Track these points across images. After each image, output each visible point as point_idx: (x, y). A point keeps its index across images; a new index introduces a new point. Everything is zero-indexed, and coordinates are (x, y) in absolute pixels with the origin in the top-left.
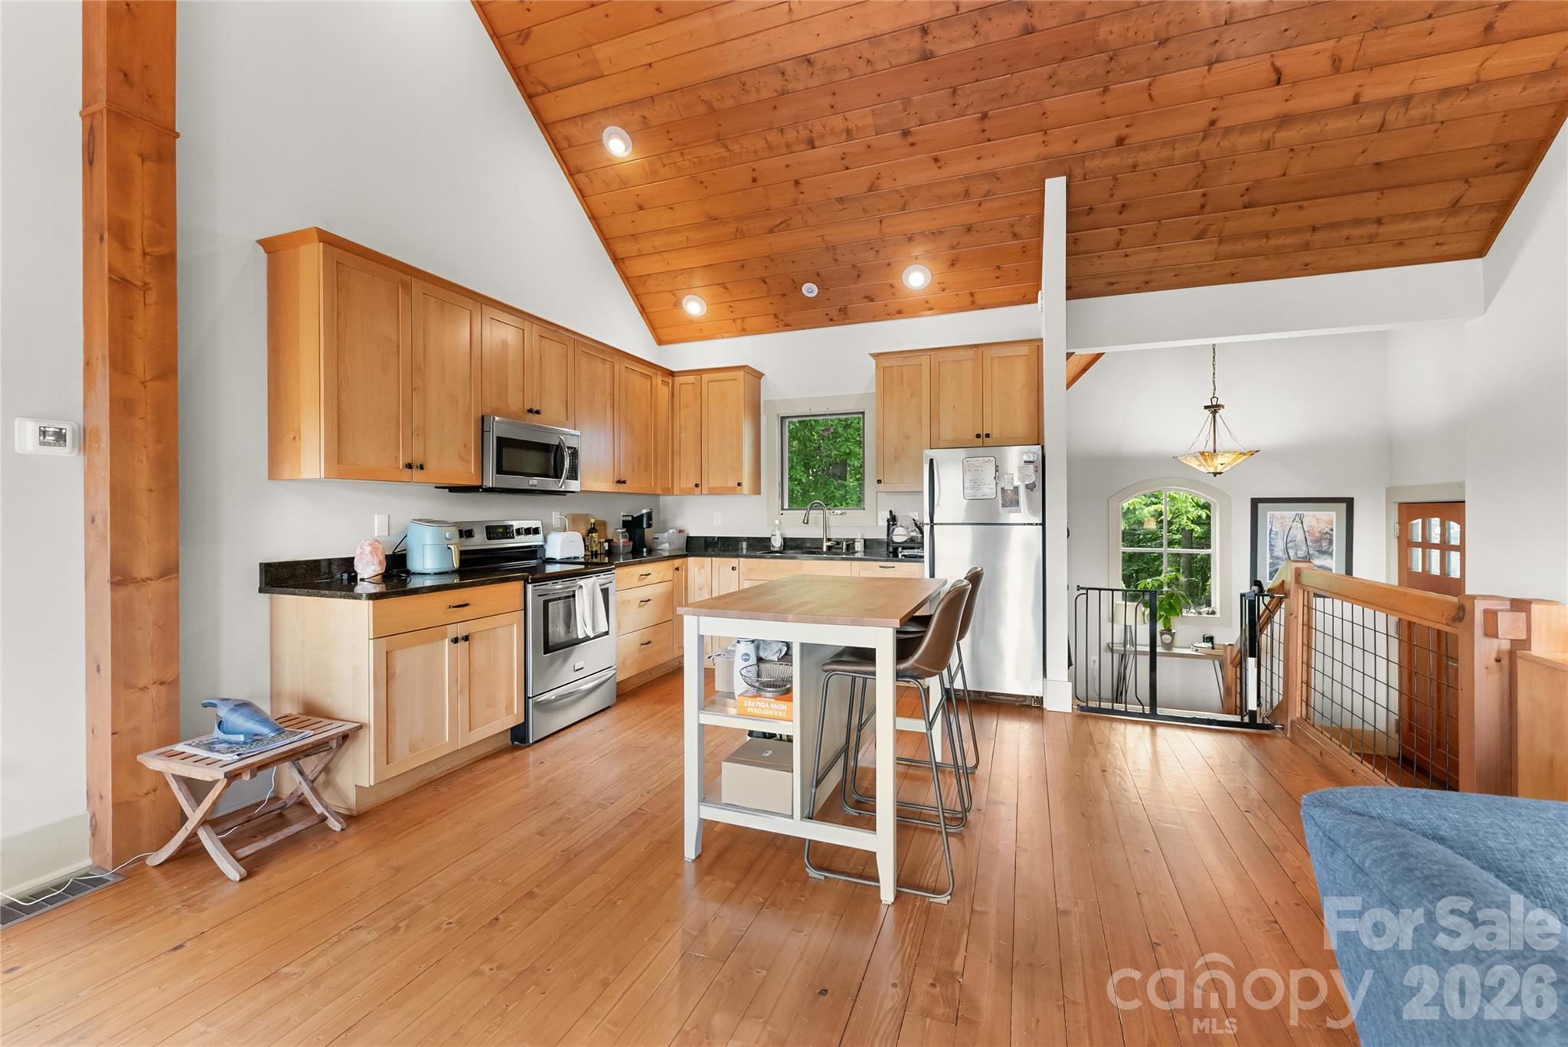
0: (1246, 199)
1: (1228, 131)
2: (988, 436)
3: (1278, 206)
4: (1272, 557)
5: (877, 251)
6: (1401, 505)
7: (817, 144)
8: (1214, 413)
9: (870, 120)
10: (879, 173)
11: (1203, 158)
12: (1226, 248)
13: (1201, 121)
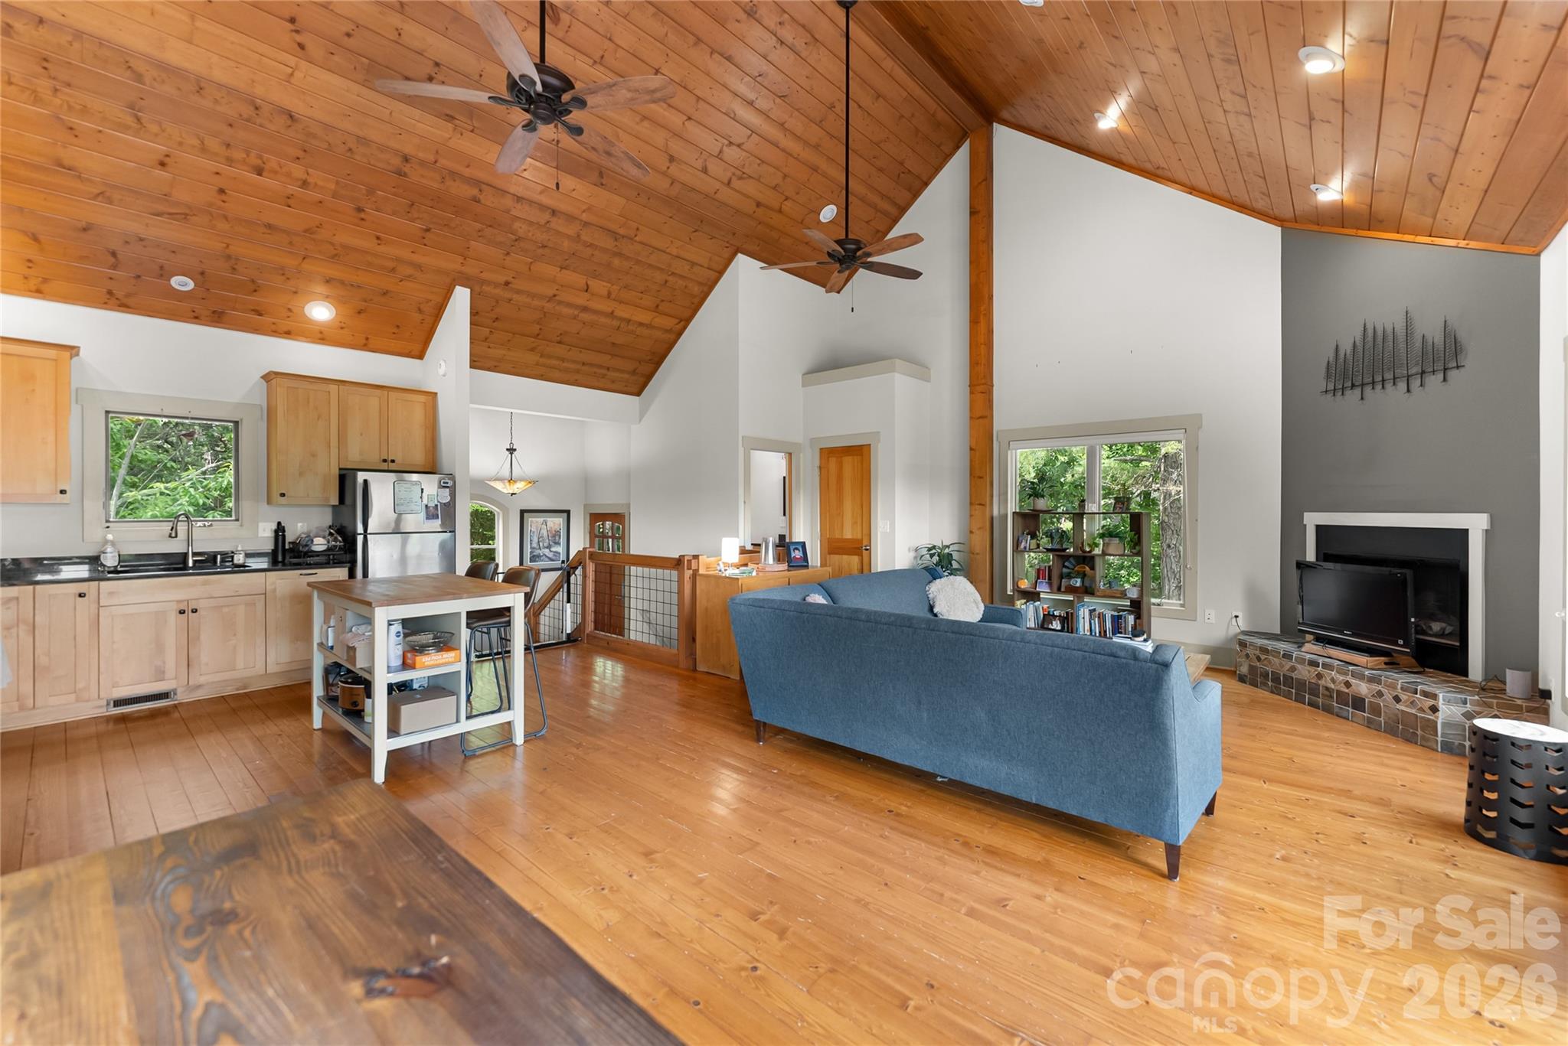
0: (559, 338)
1: (560, 303)
2: (393, 461)
3: (573, 348)
4: (531, 548)
5: (288, 279)
6: (591, 514)
7: (264, 174)
8: (511, 454)
9: (332, 186)
10: (321, 224)
11: (545, 310)
12: (542, 360)
13: (551, 292)
